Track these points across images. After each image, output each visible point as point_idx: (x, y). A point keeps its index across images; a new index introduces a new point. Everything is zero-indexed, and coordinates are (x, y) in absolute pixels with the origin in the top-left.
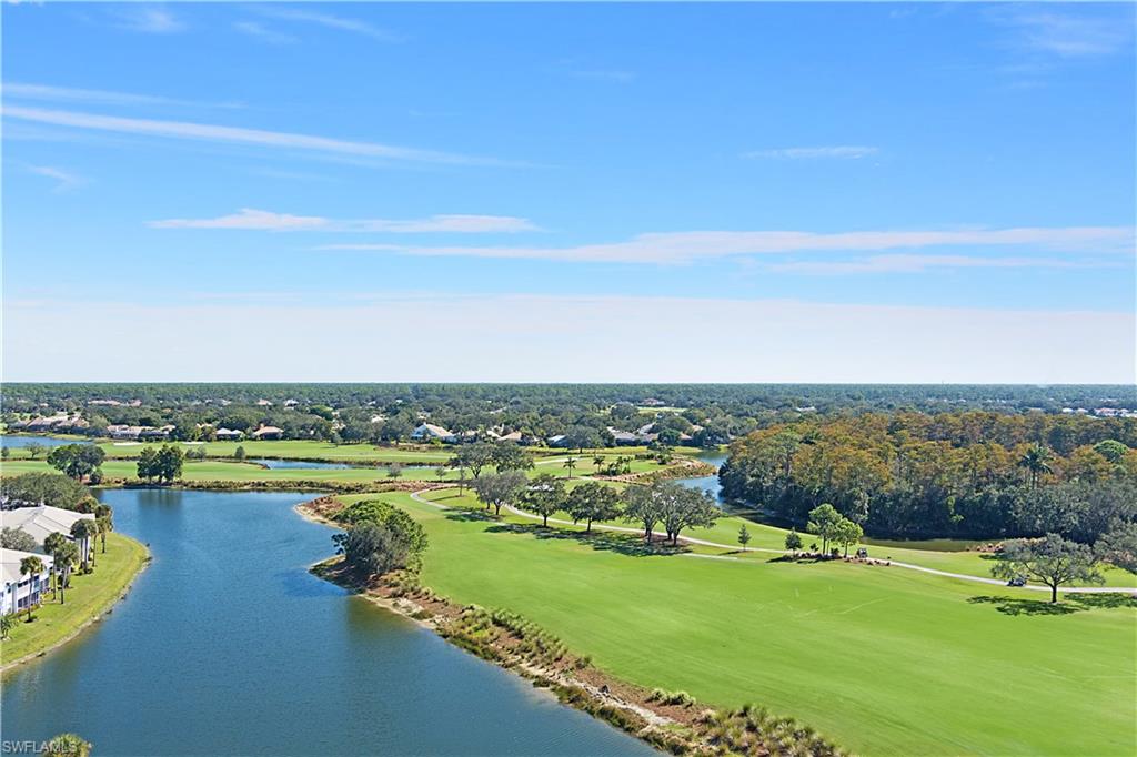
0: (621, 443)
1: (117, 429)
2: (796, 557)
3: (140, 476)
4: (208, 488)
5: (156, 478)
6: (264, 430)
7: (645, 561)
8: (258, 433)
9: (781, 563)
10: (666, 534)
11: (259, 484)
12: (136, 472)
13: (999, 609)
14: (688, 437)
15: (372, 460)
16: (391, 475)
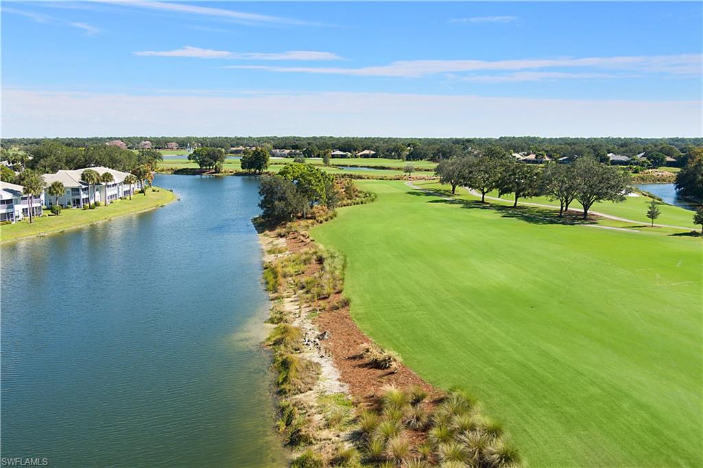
0: (615, 163)
1: (277, 151)
3: (243, 168)
5: (253, 170)
6: (366, 151)
10: (583, 211)
12: (240, 165)
14: (674, 160)
16: (407, 172)
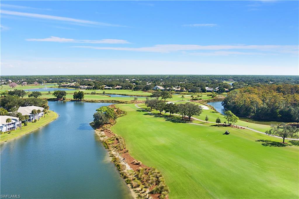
0: (208, 91)
1: (82, 86)
2: (220, 125)
3: (74, 98)
4: (90, 102)
5: (78, 99)
6: (118, 87)
7: (176, 124)
8: (115, 88)
9: (213, 126)
11: (102, 101)
13: (262, 144)
14: (228, 90)
15: (138, 95)
16: (135, 99)
